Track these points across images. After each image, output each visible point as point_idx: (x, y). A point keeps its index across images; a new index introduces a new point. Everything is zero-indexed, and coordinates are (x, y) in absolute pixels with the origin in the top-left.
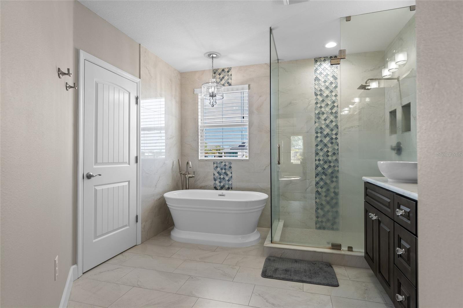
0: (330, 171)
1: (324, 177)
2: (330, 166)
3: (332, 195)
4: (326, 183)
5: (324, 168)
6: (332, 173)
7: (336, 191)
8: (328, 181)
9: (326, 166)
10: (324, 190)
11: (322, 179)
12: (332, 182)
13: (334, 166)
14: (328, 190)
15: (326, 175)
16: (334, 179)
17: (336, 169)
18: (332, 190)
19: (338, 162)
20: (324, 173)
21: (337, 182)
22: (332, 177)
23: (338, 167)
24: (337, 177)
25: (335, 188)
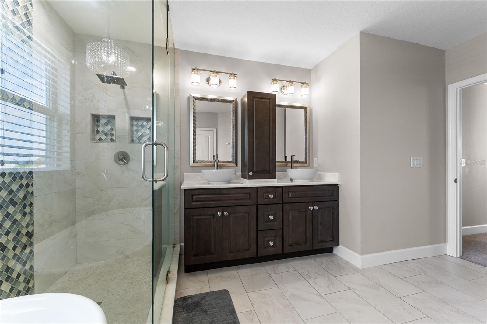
0: (21, 195)
1: (11, 210)
2: (21, 186)
3: (24, 240)
4: (15, 221)
5: (11, 192)
6: (25, 198)
7: (30, 230)
8: (18, 217)
9: (15, 187)
10: (12, 236)
11: (8, 215)
12: (25, 214)
13: (28, 185)
14: (18, 233)
15: (15, 205)
16: (28, 210)
17: (30, 189)
18: (24, 231)
19: (32, 177)
20: (11, 201)
21: (31, 213)
22: (25, 206)
23: (32, 185)
24: (31, 205)
25: (28, 226)
